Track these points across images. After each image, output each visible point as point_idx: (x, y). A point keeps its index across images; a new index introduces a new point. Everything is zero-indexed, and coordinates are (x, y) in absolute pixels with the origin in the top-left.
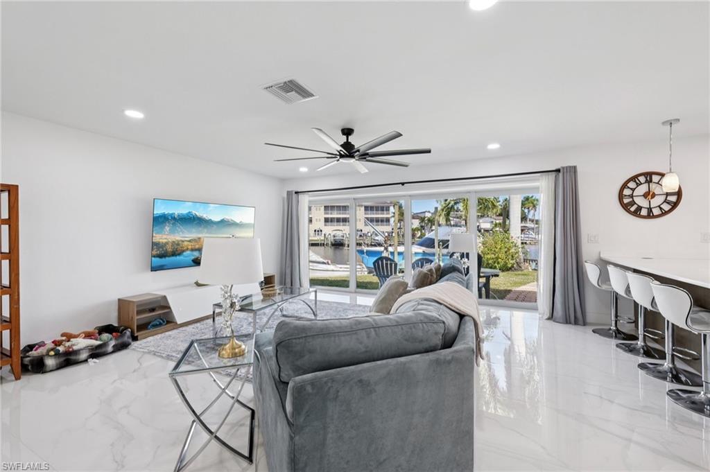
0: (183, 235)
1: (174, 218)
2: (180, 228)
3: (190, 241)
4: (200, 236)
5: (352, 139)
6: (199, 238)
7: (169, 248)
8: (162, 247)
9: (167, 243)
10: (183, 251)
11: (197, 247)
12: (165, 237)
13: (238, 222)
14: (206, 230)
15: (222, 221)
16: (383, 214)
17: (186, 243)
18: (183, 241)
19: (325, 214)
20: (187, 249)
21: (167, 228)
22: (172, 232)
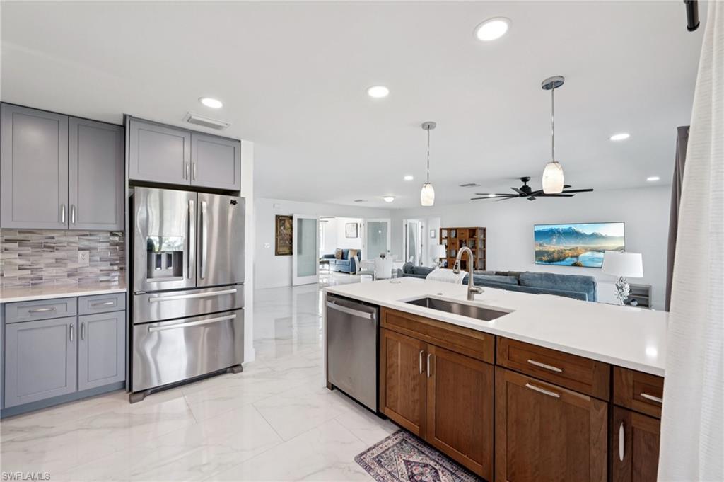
0: (566, 245)
1: (559, 232)
2: (563, 239)
3: (570, 250)
4: (577, 246)
5: (528, 184)
6: (577, 248)
7: (556, 255)
8: (550, 255)
9: (554, 252)
10: (566, 258)
11: (575, 254)
12: (552, 247)
13: (604, 235)
14: (581, 242)
15: (593, 235)
17: (567, 252)
18: (565, 250)
20: (568, 256)
21: (554, 240)
22: (557, 243)
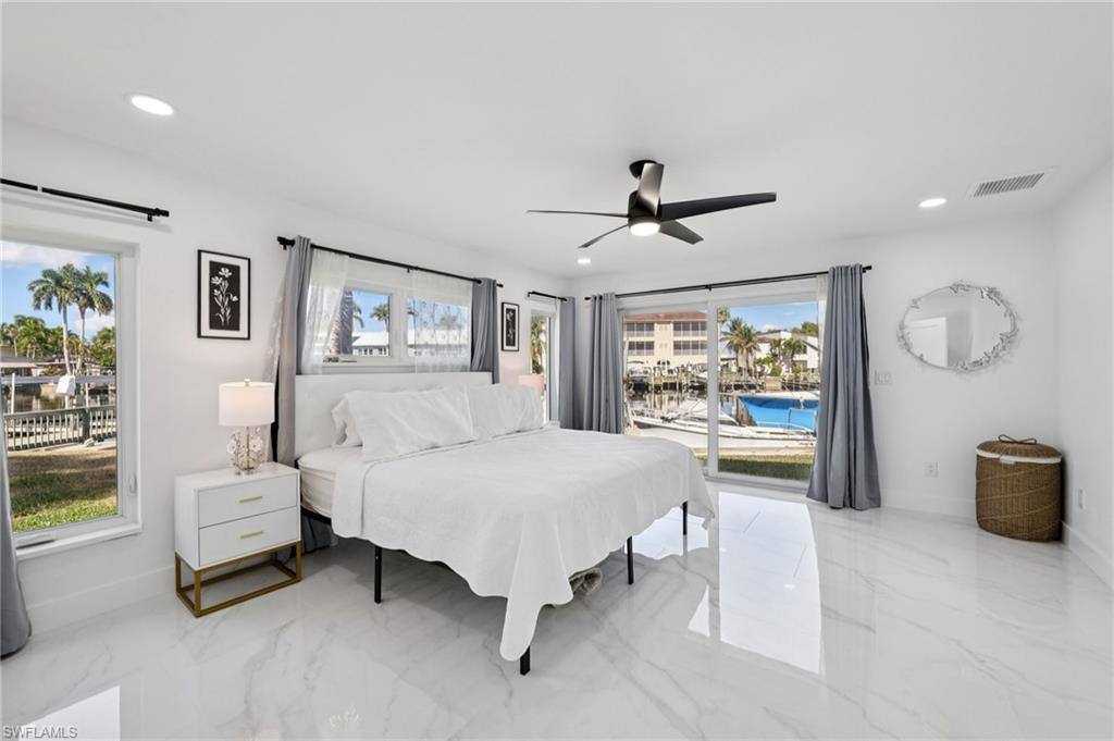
16: (697, 335)
19: (675, 335)
